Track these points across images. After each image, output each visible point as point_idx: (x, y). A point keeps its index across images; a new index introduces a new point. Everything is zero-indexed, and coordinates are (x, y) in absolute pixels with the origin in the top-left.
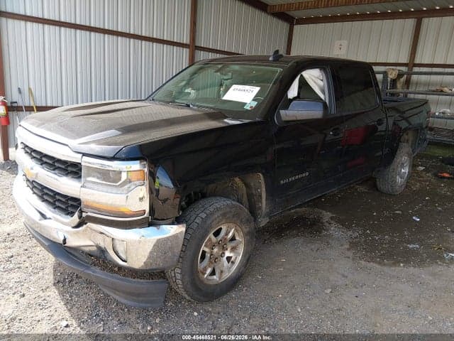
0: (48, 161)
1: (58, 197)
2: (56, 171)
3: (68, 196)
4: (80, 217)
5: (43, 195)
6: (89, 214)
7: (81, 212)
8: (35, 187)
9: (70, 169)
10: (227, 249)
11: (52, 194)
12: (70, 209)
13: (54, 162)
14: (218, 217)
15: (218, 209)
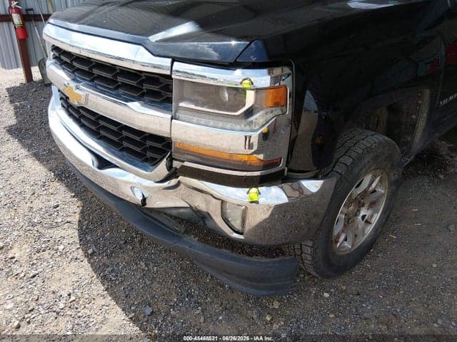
0: (104, 74)
1: (125, 133)
2: (121, 91)
3: (144, 133)
4: (170, 167)
5: (99, 129)
6: (186, 164)
7: (171, 159)
8: (83, 116)
9: (146, 87)
10: (363, 206)
11: (115, 129)
12: (149, 154)
13: (115, 76)
14: (369, 162)
15: (368, 150)
